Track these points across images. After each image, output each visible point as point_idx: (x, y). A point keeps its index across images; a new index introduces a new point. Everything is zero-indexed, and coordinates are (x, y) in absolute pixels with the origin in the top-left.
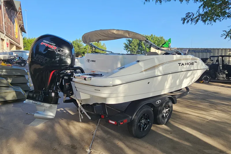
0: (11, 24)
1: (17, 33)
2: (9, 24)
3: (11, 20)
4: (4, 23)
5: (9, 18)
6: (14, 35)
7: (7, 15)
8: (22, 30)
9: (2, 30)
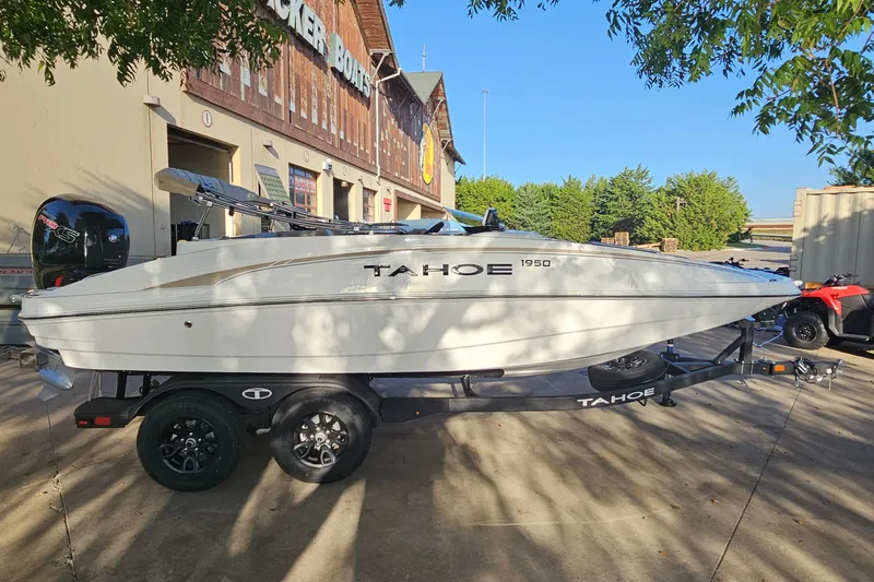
0: (406, 145)
1: (428, 167)
2: (400, 146)
3: (408, 132)
4: (377, 145)
5: (399, 127)
6: (418, 172)
7: (393, 120)
8: (453, 155)
9: (370, 165)
